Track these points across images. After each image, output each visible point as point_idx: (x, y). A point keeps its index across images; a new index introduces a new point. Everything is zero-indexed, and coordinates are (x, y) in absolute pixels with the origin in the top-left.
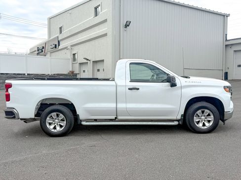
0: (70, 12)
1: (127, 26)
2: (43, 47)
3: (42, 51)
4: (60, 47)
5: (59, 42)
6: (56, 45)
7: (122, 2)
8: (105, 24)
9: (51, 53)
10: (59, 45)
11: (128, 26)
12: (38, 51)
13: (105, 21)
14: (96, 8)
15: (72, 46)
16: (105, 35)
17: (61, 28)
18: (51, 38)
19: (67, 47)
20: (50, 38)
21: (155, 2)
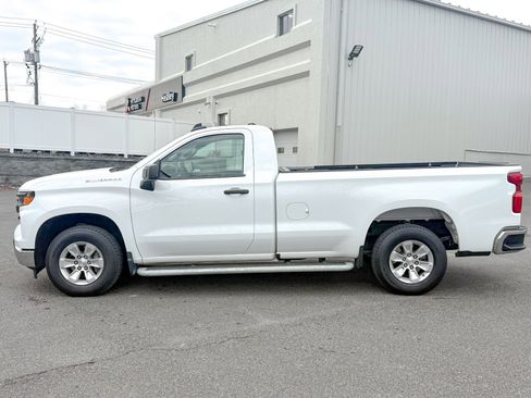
0: (214, 23)
1: (353, 55)
2: (143, 99)
3: (140, 108)
4: (187, 99)
5: (183, 88)
6: (176, 95)
7: (345, 4)
8: (305, 52)
9: (162, 111)
10: (184, 95)
11: (357, 55)
12: (129, 105)
13: (307, 44)
14: (281, 18)
15: (216, 97)
16: (306, 74)
17: (189, 59)
18: (164, 80)
19: (205, 100)
20: (161, 78)
21: (406, 4)
